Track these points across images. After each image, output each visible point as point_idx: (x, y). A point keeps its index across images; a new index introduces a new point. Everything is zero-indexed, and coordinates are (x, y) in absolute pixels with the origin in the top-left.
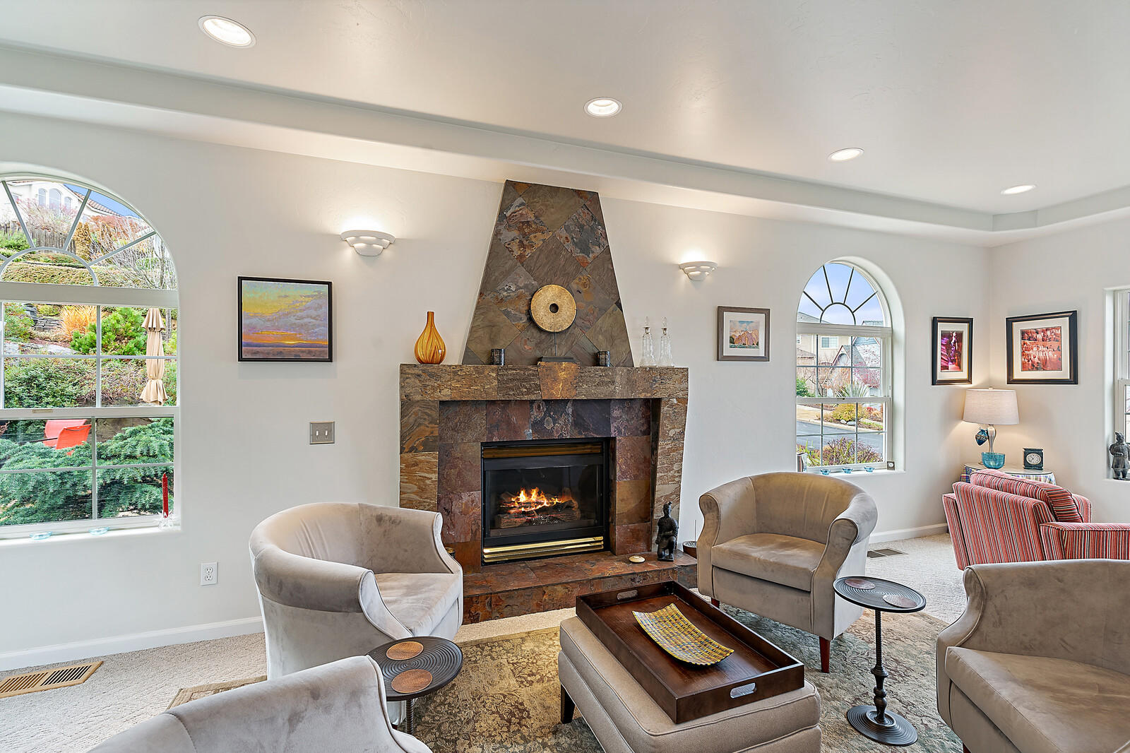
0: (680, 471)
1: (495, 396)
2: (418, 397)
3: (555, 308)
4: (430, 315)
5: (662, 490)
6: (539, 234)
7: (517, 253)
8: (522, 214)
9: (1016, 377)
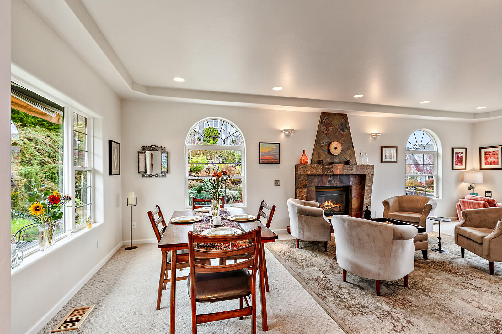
0: (371, 196)
1: (321, 173)
2: (303, 174)
3: (336, 148)
4: (304, 151)
5: (366, 202)
6: (331, 127)
7: (325, 133)
8: (326, 122)
9: (482, 167)
